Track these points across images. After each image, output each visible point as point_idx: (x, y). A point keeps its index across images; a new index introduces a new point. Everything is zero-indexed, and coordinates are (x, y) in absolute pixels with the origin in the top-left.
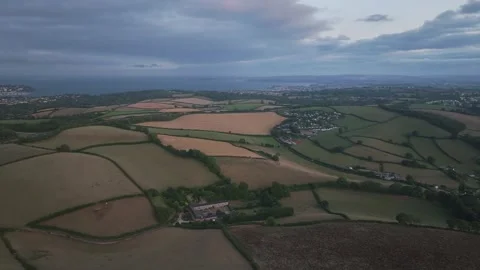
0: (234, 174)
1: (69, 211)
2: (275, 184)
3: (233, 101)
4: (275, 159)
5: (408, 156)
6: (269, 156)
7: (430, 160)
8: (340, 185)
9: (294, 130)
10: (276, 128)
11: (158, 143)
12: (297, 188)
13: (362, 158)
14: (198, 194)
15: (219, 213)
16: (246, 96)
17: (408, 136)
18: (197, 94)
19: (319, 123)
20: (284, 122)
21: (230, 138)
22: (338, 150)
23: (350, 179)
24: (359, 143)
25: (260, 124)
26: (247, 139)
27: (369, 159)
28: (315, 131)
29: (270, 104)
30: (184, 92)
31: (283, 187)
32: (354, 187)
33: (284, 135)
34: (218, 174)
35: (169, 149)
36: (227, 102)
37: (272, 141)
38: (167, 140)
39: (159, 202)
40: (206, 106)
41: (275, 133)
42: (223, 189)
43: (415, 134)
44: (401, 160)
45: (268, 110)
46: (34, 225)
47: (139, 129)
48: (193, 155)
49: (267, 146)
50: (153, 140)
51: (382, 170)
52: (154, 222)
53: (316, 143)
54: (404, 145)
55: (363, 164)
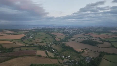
2: (12, 47)
4: (16, 43)
9: (26, 38)
10: (23, 37)
16: (23, 31)
17: (45, 38)
18: (10, 30)
19: (32, 36)
22: (30, 41)
24: (35, 40)
25: (19, 37)
27: (35, 42)
31: (14, 48)
32: (27, 47)
33: (23, 39)
34: (1, 46)
40: (10, 33)
43: (47, 37)
51: (36, 44)
53: (28, 40)
54: (44, 39)
55: (34, 43)
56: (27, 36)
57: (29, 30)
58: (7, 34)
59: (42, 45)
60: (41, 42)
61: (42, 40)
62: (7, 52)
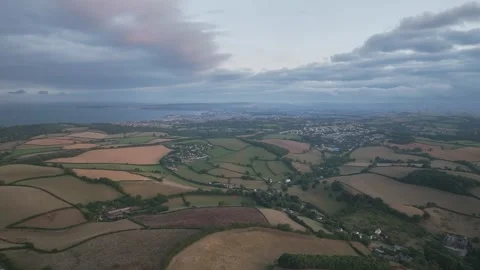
0: (132, 191)
1: (33, 217)
2: (159, 195)
3: (127, 134)
4: (160, 180)
5: (247, 173)
6: (155, 178)
7: (259, 175)
8: (199, 193)
9: (177, 160)
10: (164, 158)
11: (74, 175)
12: (172, 197)
13: (217, 176)
14: (110, 205)
15: (124, 213)
17: (252, 160)
18: (91, 128)
19: (196, 153)
20: (169, 154)
21: (129, 167)
22: (204, 172)
23: (205, 189)
24: (217, 167)
25: (150, 155)
26: (141, 168)
27: (223, 177)
28: (193, 158)
29: (161, 137)
30: (77, 126)
31: (164, 196)
32: (207, 193)
33: (170, 164)
34: (122, 192)
35: (84, 179)
36: (122, 135)
37: (159, 168)
38: (81, 172)
39: (86, 210)
41: (162, 162)
42: (126, 200)
43: (256, 158)
44: (240, 175)
45: (158, 144)
46: (11, 227)
47: (55, 165)
48: (104, 181)
49: (156, 172)
50: (69, 172)
51: (229, 183)
52: (85, 220)
53: (191, 168)
54: (248, 166)
55: (218, 180)
56: (177, 150)
59: (255, 186)
60: (243, 178)
61: (244, 170)
62: (155, 214)
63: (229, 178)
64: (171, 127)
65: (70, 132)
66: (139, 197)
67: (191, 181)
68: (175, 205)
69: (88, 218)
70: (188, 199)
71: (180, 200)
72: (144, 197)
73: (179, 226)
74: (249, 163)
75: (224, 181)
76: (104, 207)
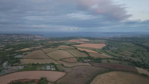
0: (92, 55)
1: (66, 58)
3: (95, 40)
4: (101, 53)
5: (134, 55)
6: (100, 53)
7: (139, 56)
8: (113, 59)
9: (108, 48)
10: (104, 47)
11: (77, 49)
12: (104, 59)
13: (122, 55)
14: (85, 58)
15: (88, 61)
16: (99, 39)
17: (136, 51)
18: (85, 38)
19: (115, 47)
20: (106, 46)
21: (92, 49)
22: (116, 53)
24: (122, 51)
25: (100, 46)
26: (96, 50)
27: (123, 55)
28: (113, 48)
29: (105, 41)
30: (82, 37)
31: (101, 58)
32: (116, 59)
33: (106, 49)
34: (89, 55)
35: (79, 50)
36: (93, 40)
37: (103, 50)
38: (79, 49)
39: (78, 59)
40: (87, 41)
42: (90, 58)
43: (138, 50)
45: (103, 43)
46: (60, 60)
47: (73, 46)
48: (84, 52)
49: (101, 51)
50: (76, 49)
51: (126, 57)
52: (77, 61)
53: (112, 51)
54: (134, 52)
56: (109, 45)
57: (106, 38)
58: (84, 42)
59: (136, 60)
60: (132, 56)
61: (132, 54)
62: (97, 63)
63: (126, 56)
64: (108, 38)
65: (79, 39)
66: (93, 57)
67: (111, 55)
68: (104, 61)
69: (78, 61)
70: (110, 60)
71: (106, 60)
72: (95, 57)
73: (103, 67)
74: (135, 51)
75: (124, 57)
76: (83, 59)
